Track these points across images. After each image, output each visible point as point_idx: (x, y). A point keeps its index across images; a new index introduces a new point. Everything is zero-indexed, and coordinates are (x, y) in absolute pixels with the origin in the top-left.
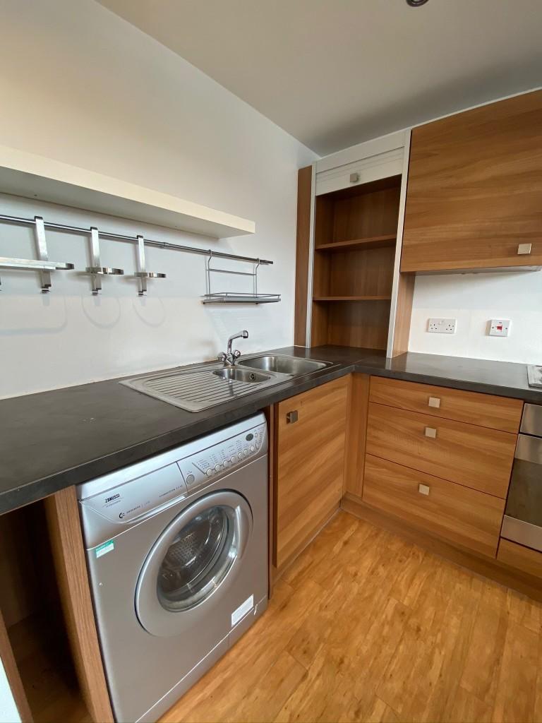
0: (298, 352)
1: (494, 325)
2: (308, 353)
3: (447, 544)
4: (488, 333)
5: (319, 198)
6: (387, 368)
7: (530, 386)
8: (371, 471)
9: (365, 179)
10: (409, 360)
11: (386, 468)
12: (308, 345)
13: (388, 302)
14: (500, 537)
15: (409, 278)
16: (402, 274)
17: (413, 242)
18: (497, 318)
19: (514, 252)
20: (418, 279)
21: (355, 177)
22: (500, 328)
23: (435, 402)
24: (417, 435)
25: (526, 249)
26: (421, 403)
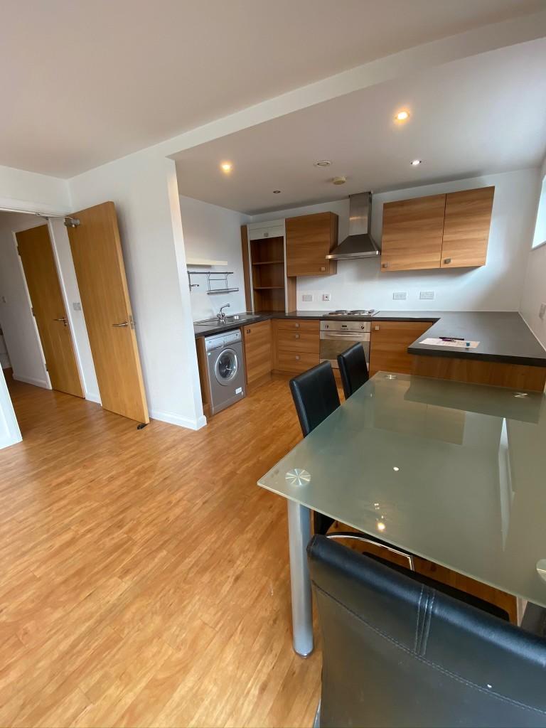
0: (250, 314)
1: (325, 296)
2: (254, 314)
4: (323, 300)
5: (251, 241)
8: (281, 357)
9: (270, 236)
10: (298, 313)
11: (285, 354)
12: (253, 311)
13: (284, 289)
15: (293, 280)
16: (288, 277)
17: (290, 265)
18: (326, 293)
20: (297, 279)
21: (267, 234)
22: (327, 297)
23: (297, 325)
24: (294, 339)
25: (323, 269)
26: (294, 327)
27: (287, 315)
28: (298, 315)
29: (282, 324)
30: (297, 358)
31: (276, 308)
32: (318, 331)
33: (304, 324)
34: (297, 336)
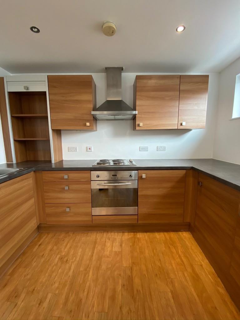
0: (9, 165)
1: (88, 148)
2: (15, 166)
3: (78, 226)
5: (10, 93)
6: (52, 167)
7: (93, 166)
8: (48, 210)
10: (64, 163)
11: (54, 207)
12: (14, 161)
13: (49, 141)
14: (92, 216)
15: (58, 132)
16: (53, 130)
17: (55, 118)
18: (89, 146)
19: (85, 125)
20: (62, 132)
21: (27, 88)
22: (90, 149)
23: (66, 177)
24: (63, 190)
25: (88, 124)
26: (63, 178)
27: (53, 166)
28: (65, 165)
29: (47, 176)
30: (68, 210)
31: (41, 157)
32: (89, 181)
33: (73, 175)
34: (66, 188)
